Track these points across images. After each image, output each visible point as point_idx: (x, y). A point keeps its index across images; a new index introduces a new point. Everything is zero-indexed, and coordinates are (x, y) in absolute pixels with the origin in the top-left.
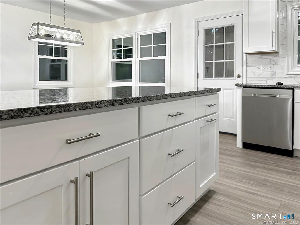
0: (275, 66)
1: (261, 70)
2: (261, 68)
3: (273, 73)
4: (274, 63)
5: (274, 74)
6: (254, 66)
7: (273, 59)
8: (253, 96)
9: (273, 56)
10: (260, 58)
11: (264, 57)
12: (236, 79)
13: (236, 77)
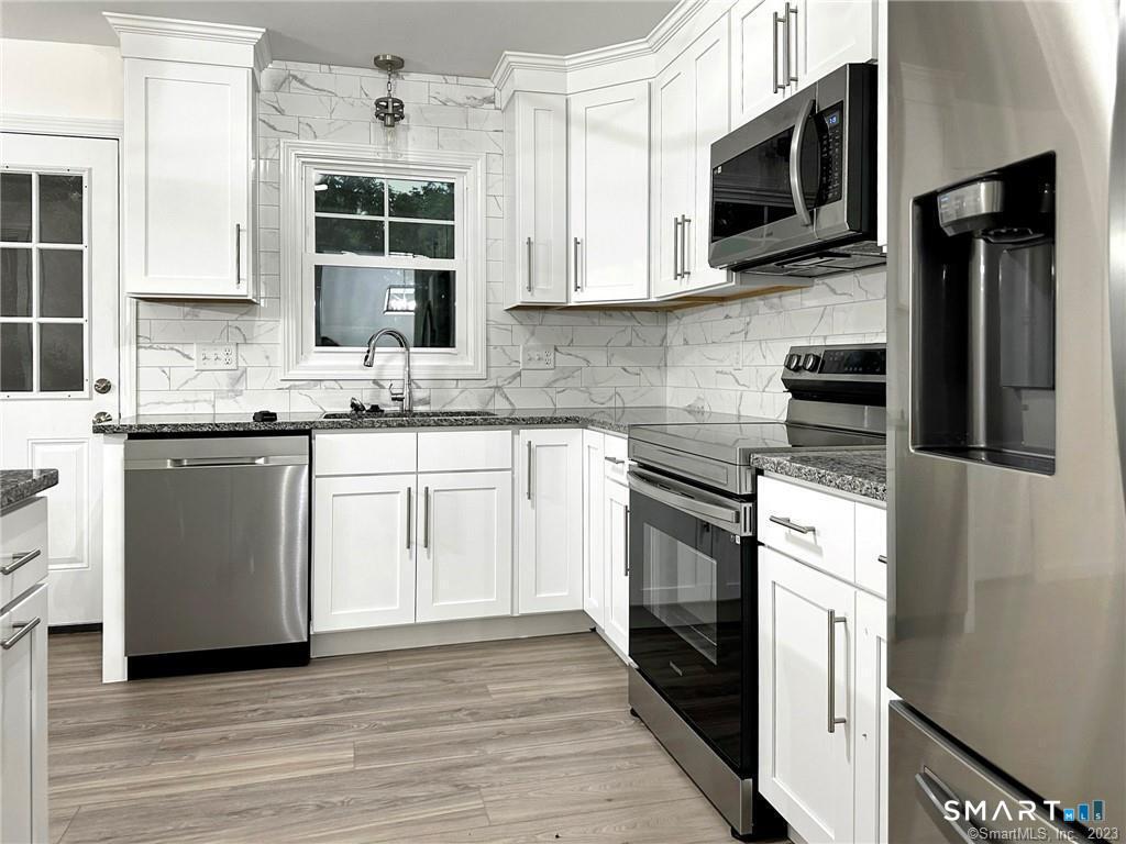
0: (243, 350)
1: (194, 363)
2: (194, 356)
3: (239, 372)
4: (241, 340)
5: (239, 377)
6: (167, 347)
7: (237, 324)
8: (169, 467)
9: (236, 313)
10: (189, 317)
11: (204, 313)
12: (90, 399)
13: (91, 393)
